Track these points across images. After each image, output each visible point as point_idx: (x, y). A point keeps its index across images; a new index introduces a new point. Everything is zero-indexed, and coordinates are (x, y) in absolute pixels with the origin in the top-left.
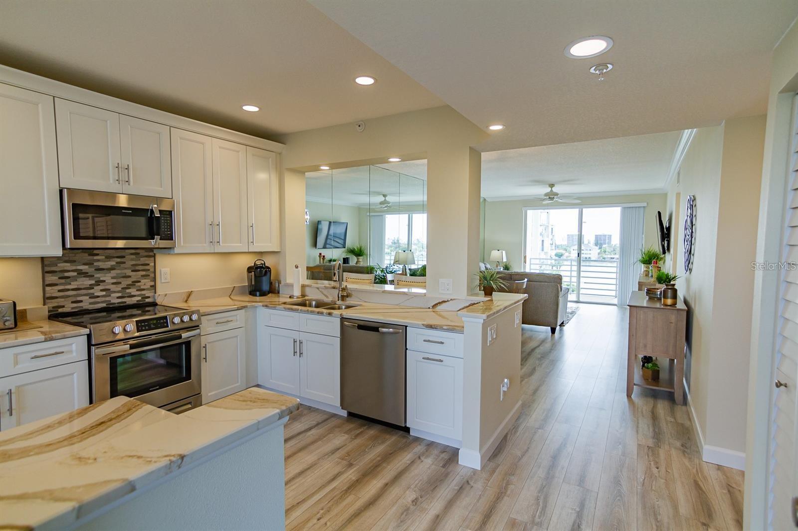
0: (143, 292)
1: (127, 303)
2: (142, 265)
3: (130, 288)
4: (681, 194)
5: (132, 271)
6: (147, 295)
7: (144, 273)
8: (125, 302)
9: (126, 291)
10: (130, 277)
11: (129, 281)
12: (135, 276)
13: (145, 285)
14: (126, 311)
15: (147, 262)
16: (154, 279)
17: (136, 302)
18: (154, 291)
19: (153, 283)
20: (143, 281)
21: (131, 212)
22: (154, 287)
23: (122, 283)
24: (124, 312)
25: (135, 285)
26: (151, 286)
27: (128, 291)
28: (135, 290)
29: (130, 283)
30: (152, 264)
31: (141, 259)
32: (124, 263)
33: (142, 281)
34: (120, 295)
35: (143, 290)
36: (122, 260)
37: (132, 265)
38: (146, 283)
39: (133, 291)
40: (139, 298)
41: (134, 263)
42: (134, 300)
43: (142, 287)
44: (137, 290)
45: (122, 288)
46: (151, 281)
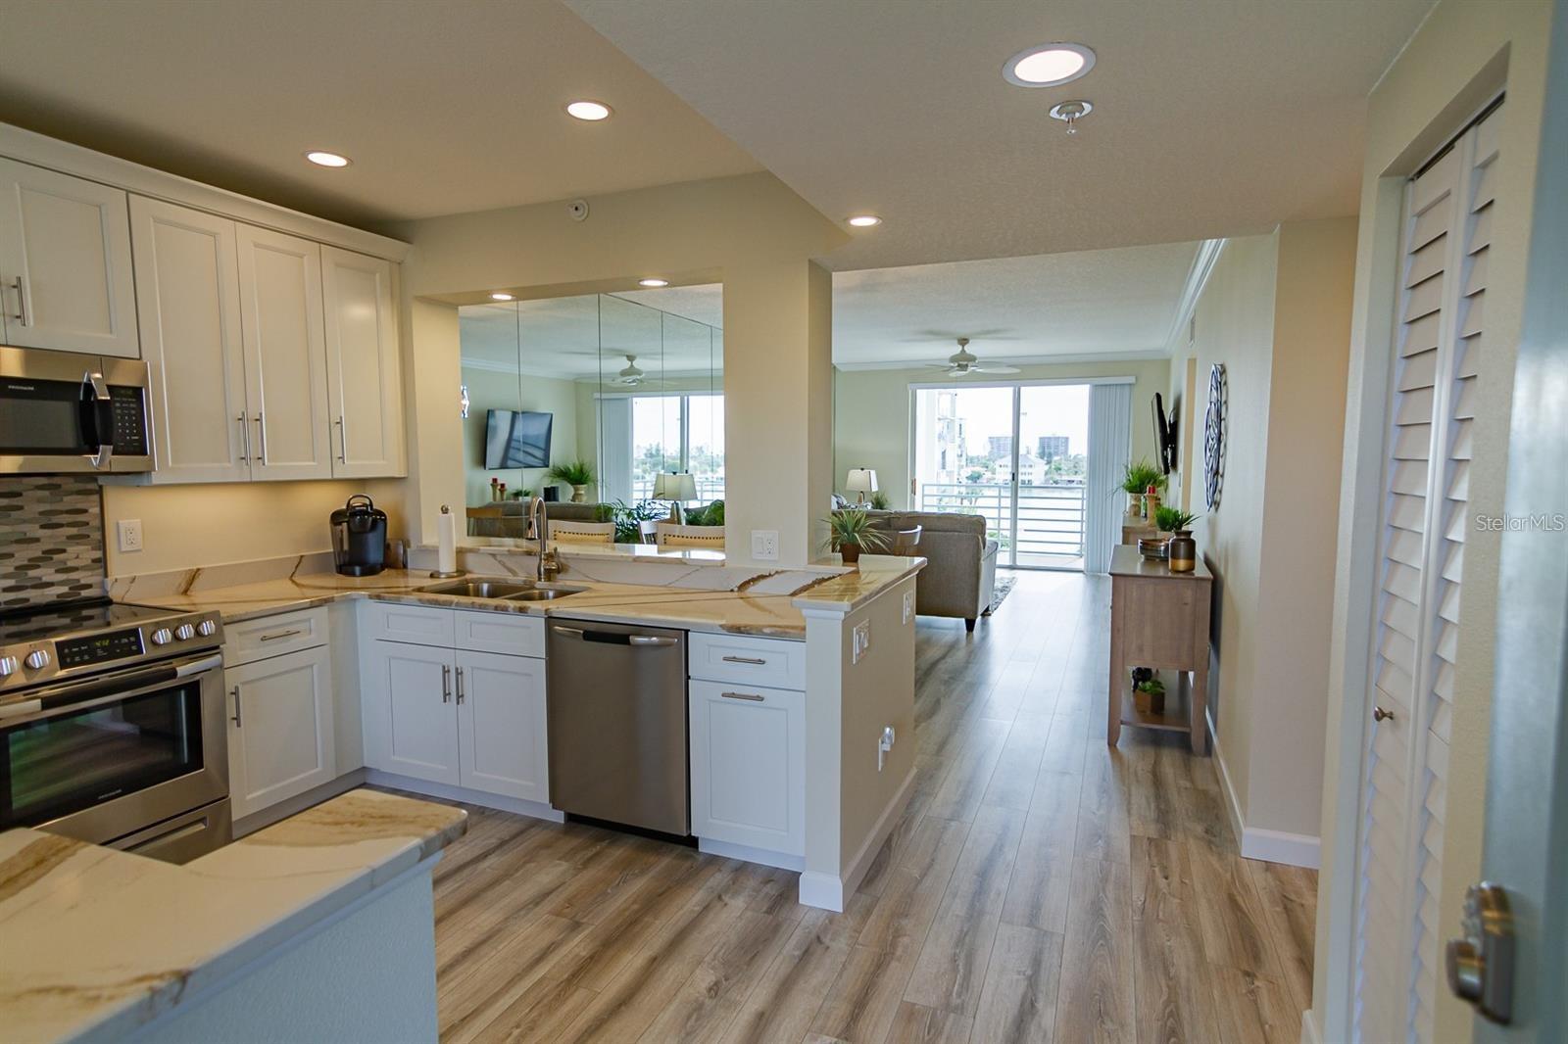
0: (74, 576)
1: (32, 601)
2: (68, 512)
3: (38, 567)
4: (1198, 361)
5: (43, 527)
6: (83, 582)
7: (74, 531)
8: (27, 600)
9: (26, 574)
10: (37, 540)
11: (35, 551)
12: (49, 539)
13: (77, 557)
14: (29, 621)
15: (80, 506)
16: (102, 545)
17: (55, 598)
18: (101, 571)
19: (98, 554)
20: (72, 550)
21: (32, 388)
22: (102, 563)
23: (16, 555)
24: (25, 622)
25: (51, 559)
26: (94, 561)
27: (32, 573)
28: (53, 570)
29: (39, 554)
30: (96, 510)
31: (65, 499)
32: (21, 508)
33: (69, 549)
34: (11, 582)
35: (75, 569)
36: (15, 501)
37: (41, 513)
38: (84, 554)
39: (46, 573)
40: (65, 589)
41: (47, 507)
42: (51, 594)
43: (70, 564)
44: (57, 571)
45: (17, 568)
46: (93, 549)
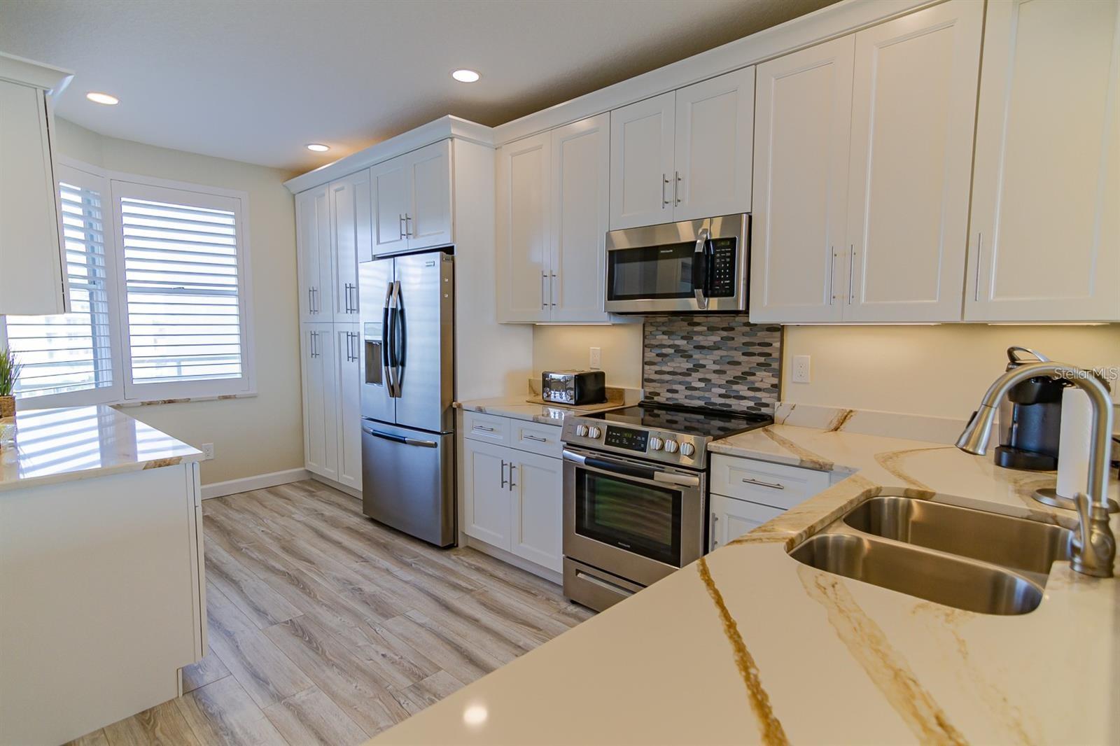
0: (758, 394)
1: (733, 407)
2: (760, 344)
3: (737, 383)
5: (744, 354)
6: (763, 401)
7: (762, 360)
8: (730, 406)
9: (732, 387)
10: (739, 363)
11: (737, 371)
12: (748, 363)
13: (762, 381)
14: (730, 421)
15: (767, 340)
16: (779, 374)
17: (745, 409)
18: (776, 395)
19: (775, 381)
20: (761, 374)
21: (671, 251)
22: (777, 388)
23: (728, 372)
24: (728, 422)
25: (746, 379)
26: (773, 386)
27: (735, 387)
28: (746, 388)
29: (740, 374)
30: (777, 345)
31: (759, 334)
32: (733, 339)
33: (757, 373)
34: (723, 391)
35: (758, 390)
36: (730, 334)
37: (744, 344)
38: (764, 379)
39: (742, 389)
40: (751, 404)
41: (747, 339)
42: (743, 405)
43: (757, 385)
44: (749, 389)
45: (727, 382)
46: (773, 376)
